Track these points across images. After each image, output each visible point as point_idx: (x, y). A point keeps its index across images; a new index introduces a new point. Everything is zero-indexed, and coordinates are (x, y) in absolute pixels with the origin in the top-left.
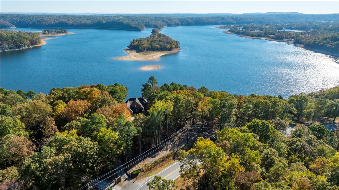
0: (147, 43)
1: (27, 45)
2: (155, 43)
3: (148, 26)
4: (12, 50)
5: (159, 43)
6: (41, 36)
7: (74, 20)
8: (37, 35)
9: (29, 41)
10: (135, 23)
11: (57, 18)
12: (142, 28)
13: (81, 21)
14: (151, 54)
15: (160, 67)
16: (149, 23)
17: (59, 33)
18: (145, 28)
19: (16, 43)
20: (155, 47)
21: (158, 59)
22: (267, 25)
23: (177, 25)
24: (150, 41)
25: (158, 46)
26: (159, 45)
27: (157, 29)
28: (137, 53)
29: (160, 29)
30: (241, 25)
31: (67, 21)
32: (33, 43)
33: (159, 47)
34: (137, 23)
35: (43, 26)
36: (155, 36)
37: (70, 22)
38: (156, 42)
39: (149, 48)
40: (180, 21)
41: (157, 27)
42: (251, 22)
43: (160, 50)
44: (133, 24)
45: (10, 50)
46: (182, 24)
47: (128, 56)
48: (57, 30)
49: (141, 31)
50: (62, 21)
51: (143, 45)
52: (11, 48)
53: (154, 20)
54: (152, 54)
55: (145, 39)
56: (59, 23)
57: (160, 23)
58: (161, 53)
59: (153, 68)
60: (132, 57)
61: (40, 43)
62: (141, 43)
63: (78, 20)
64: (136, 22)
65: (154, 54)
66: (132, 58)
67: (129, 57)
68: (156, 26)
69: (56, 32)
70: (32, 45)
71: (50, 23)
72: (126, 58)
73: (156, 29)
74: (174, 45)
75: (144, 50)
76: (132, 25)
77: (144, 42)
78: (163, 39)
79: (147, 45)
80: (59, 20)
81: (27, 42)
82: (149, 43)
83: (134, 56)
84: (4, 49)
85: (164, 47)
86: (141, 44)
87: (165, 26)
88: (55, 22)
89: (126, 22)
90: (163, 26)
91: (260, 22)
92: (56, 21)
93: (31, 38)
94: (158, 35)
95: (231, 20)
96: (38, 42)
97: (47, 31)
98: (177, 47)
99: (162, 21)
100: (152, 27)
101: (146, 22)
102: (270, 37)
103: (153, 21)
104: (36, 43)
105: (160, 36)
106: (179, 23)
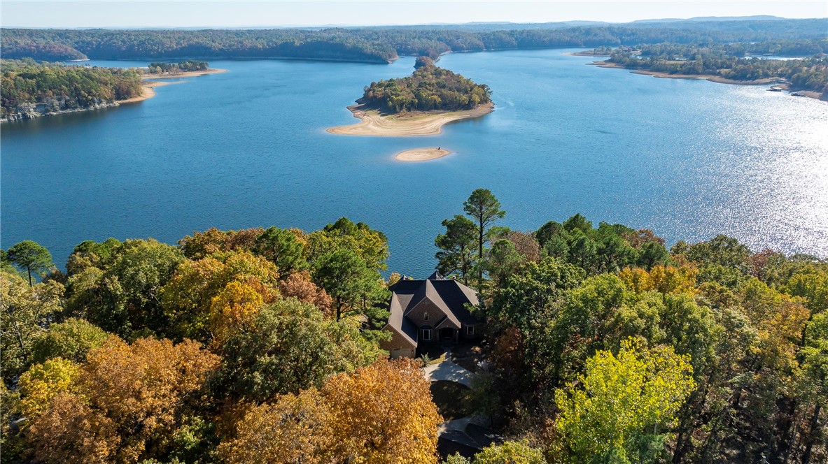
0: (408, 90)
1: (105, 98)
2: (429, 92)
3: (404, 51)
4: (69, 111)
5: (437, 91)
6: (143, 78)
7: (227, 39)
8: (134, 76)
9: (112, 90)
10: (373, 44)
11: (186, 36)
12: (390, 57)
13: (241, 42)
14: (418, 119)
15: (446, 153)
16: (405, 45)
17: (189, 70)
18: (398, 57)
19: (79, 94)
20: (427, 101)
21: (439, 132)
22: (701, 45)
23: (475, 49)
24: (414, 86)
25: (435, 97)
26: (439, 96)
27: (429, 59)
28: (382, 116)
29: (434, 58)
30: (635, 47)
31: (208, 43)
32: (120, 93)
33: (440, 99)
34: (378, 45)
35: (152, 56)
36: (425, 73)
37: (217, 45)
38: (432, 88)
39: (412, 104)
40: (483, 39)
41: (427, 55)
42: (660, 41)
43: (442, 108)
44: (368, 48)
45: (65, 112)
46: (487, 47)
47: (358, 125)
48: (185, 63)
49: (388, 63)
50: (197, 43)
51: (397, 95)
52: (67, 106)
53: (419, 38)
54: (422, 118)
55: (400, 82)
56: (191, 46)
57: (433, 43)
58: (446, 116)
59: (428, 155)
60: (371, 126)
61: (139, 95)
62: (393, 92)
63: (236, 39)
64: (376, 42)
65: (426, 120)
66: (369, 129)
67: (362, 127)
68: (423, 53)
69: (180, 67)
70: (118, 98)
71: (170, 47)
72: (355, 129)
73: (424, 57)
74: (478, 94)
75: (401, 109)
76: (365, 51)
77: (399, 88)
78: (446, 80)
79: (406, 96)
80: (190, 39)
81: (107, 91)
82: (412, 91)
83: (374, 125)
84: (47, 111)
85: (451, 102)
86: (392, 94)
87: (447, 52)
88: (181, 44)
89: (351, 42)
90: (442, 52)
91: (681, 40)
92: (182, 42)
93: (117, 83)
94: (433, 71)
95: (609, 37)
96: (134, 92)
97: (159, 65)
98: (484, 100)
99: (439, 39)
100: (415, 54)
101: (399, 44)
102: (719, 74)
103: (416, 40)
104: (128, 94)
105: (438, 73)
106: (481, 43)
